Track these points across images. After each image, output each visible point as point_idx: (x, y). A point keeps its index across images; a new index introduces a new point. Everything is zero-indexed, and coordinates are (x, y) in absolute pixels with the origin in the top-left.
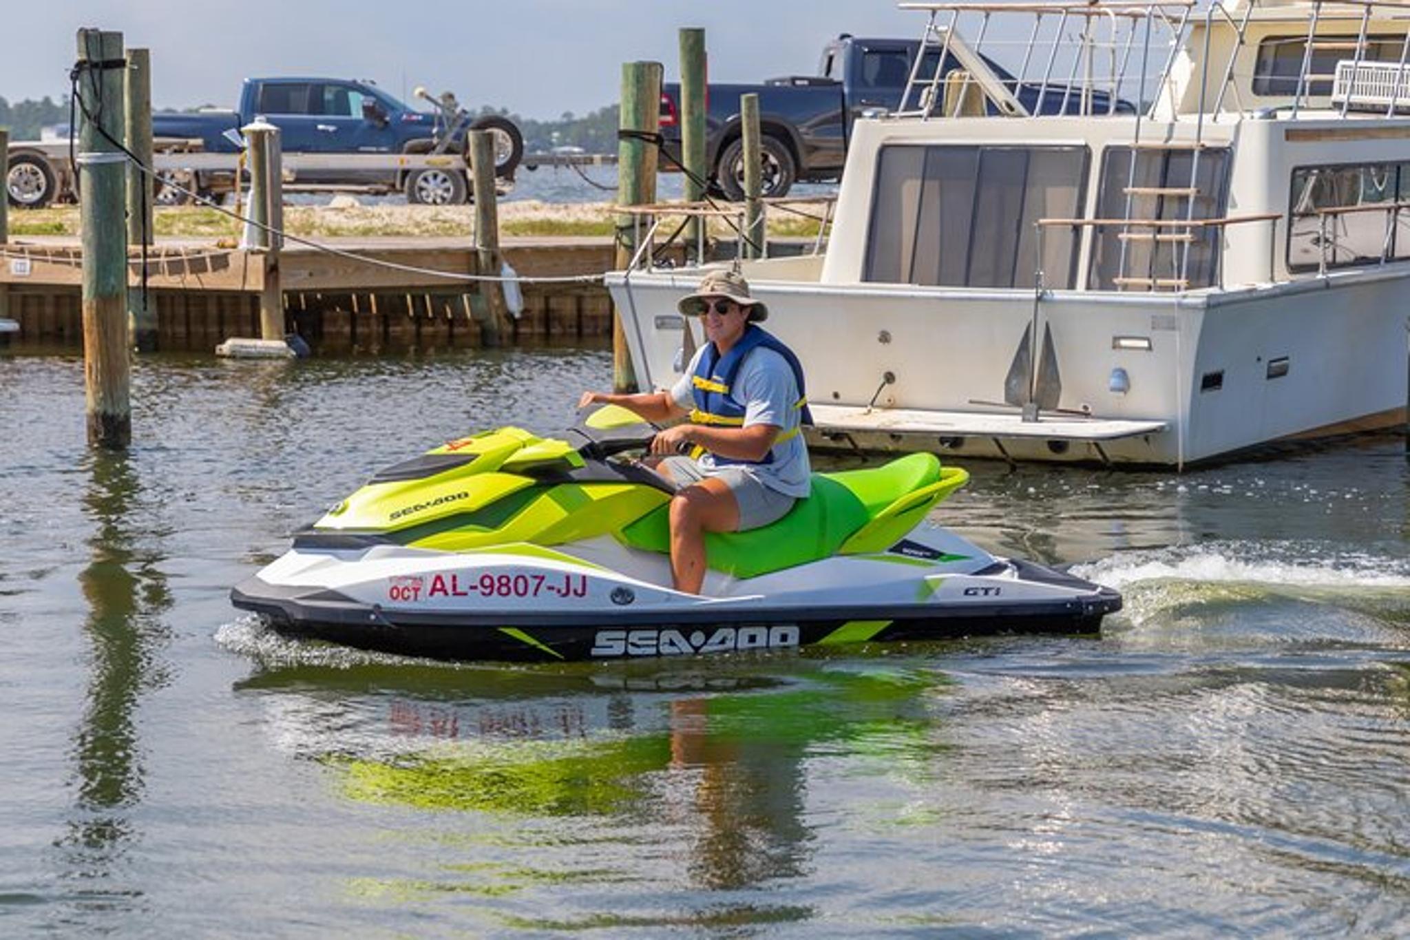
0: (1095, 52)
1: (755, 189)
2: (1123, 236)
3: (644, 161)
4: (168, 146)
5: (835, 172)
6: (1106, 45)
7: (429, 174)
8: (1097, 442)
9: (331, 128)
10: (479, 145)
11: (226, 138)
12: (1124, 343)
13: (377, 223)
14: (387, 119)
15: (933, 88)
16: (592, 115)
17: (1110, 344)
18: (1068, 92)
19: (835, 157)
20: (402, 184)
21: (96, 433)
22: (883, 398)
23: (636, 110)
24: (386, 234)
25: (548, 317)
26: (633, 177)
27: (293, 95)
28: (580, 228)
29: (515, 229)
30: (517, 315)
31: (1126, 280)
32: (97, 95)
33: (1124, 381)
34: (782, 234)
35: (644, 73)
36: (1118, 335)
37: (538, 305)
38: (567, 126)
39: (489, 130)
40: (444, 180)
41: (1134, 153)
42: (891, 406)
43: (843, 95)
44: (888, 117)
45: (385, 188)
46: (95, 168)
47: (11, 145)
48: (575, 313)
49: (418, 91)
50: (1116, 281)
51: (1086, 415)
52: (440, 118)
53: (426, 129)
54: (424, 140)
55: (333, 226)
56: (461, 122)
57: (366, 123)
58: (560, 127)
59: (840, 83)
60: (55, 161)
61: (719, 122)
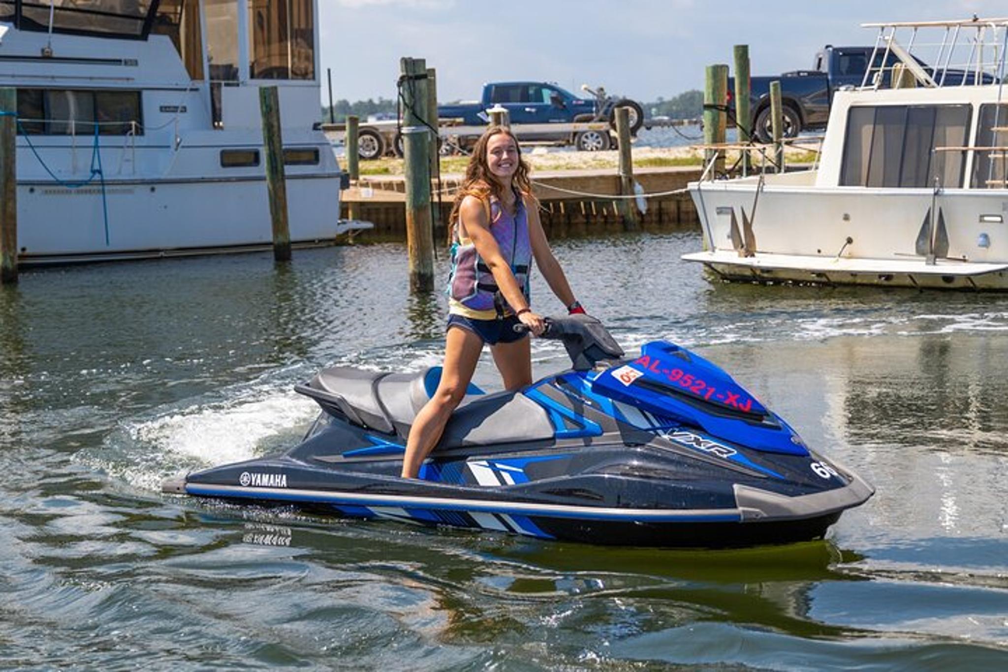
0: (984, 48)
1: (779, 136)
2: (991, 156)
3: (718, 122)
4: (445, 123)
5: (823, 125)
6: (991, 44)
7: (588, 134)
8: (969, 277)
9: (533, 110)
10: (621, 117)
11: (479, 117)
12: (986, 218)
13: (562, 162)
14: (565, 103)
15: (880, 73)
16: (674, 99)
17: (978, 220)
18: (966, 74)
19: (822, 117)
20: (574, 140)
21: (415, 284)
22: (845, 253)
23: (713, 93)
24: (568, 169)
25: (660, 212)
26: (712, 131)
27: (512, 92)
28: (677, 162)
29: (640, 164)
30: (644, 212)
31: (994, 182)
32: (412, 95)
33: (986, 241)
34: (794, 161)
35: (718, 71)
36: (982, 214)
37: (655, 206)
38: (660, 105)
39: (625, 108)
40: (597, 137)
41: (998, 108)
42: (851, 257)
43: (828, 81)
44: (854, 90)
45: (563, 143)
46: (411, 135)
47: (360, 124)
48: (676, 211)
49: (583, 86)
50: (987, 182)
51: (964, 260)
52: (596, 102)
53: (588, 109)
54: (586, 115)
55: (538, 165)
56: (608, 103)
57: (553, 107)
58: (657, 106)
59: (826, 74)
60: (383, 133)
61: (756, 98)
